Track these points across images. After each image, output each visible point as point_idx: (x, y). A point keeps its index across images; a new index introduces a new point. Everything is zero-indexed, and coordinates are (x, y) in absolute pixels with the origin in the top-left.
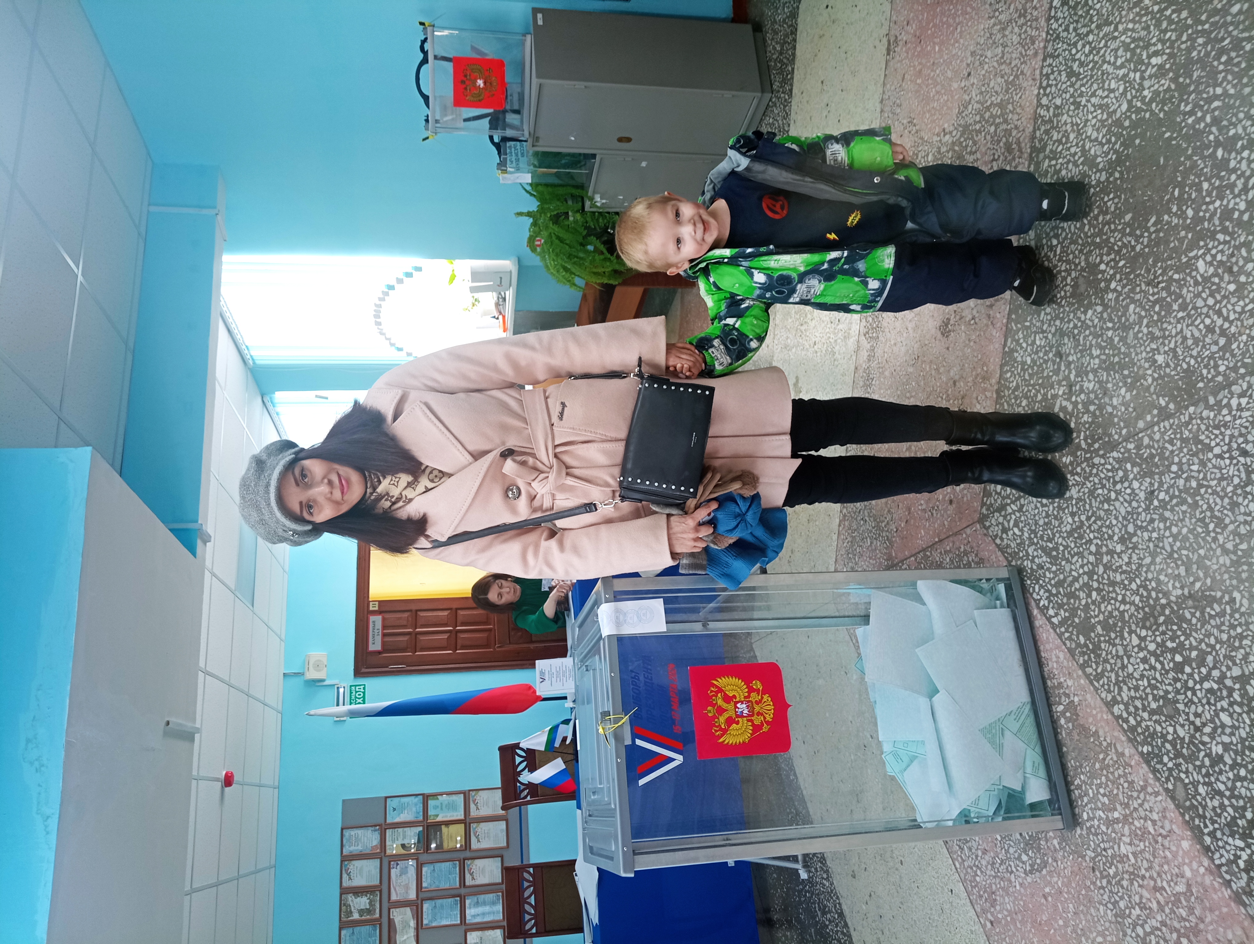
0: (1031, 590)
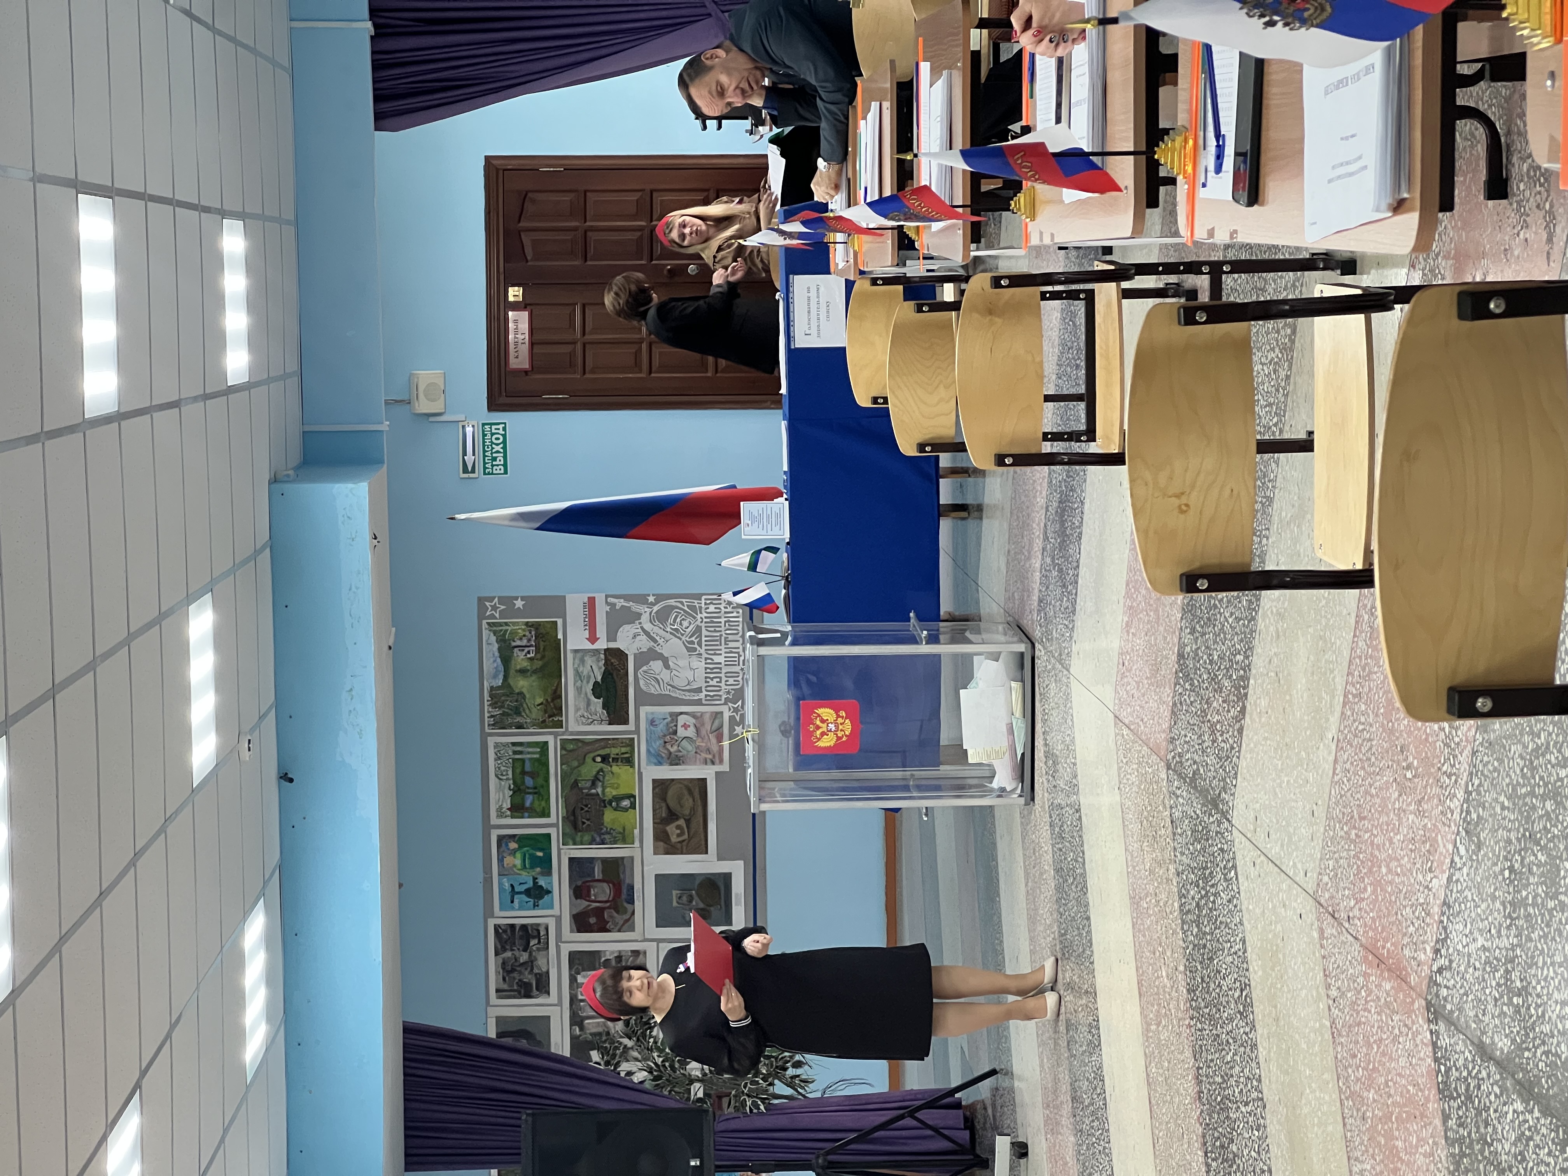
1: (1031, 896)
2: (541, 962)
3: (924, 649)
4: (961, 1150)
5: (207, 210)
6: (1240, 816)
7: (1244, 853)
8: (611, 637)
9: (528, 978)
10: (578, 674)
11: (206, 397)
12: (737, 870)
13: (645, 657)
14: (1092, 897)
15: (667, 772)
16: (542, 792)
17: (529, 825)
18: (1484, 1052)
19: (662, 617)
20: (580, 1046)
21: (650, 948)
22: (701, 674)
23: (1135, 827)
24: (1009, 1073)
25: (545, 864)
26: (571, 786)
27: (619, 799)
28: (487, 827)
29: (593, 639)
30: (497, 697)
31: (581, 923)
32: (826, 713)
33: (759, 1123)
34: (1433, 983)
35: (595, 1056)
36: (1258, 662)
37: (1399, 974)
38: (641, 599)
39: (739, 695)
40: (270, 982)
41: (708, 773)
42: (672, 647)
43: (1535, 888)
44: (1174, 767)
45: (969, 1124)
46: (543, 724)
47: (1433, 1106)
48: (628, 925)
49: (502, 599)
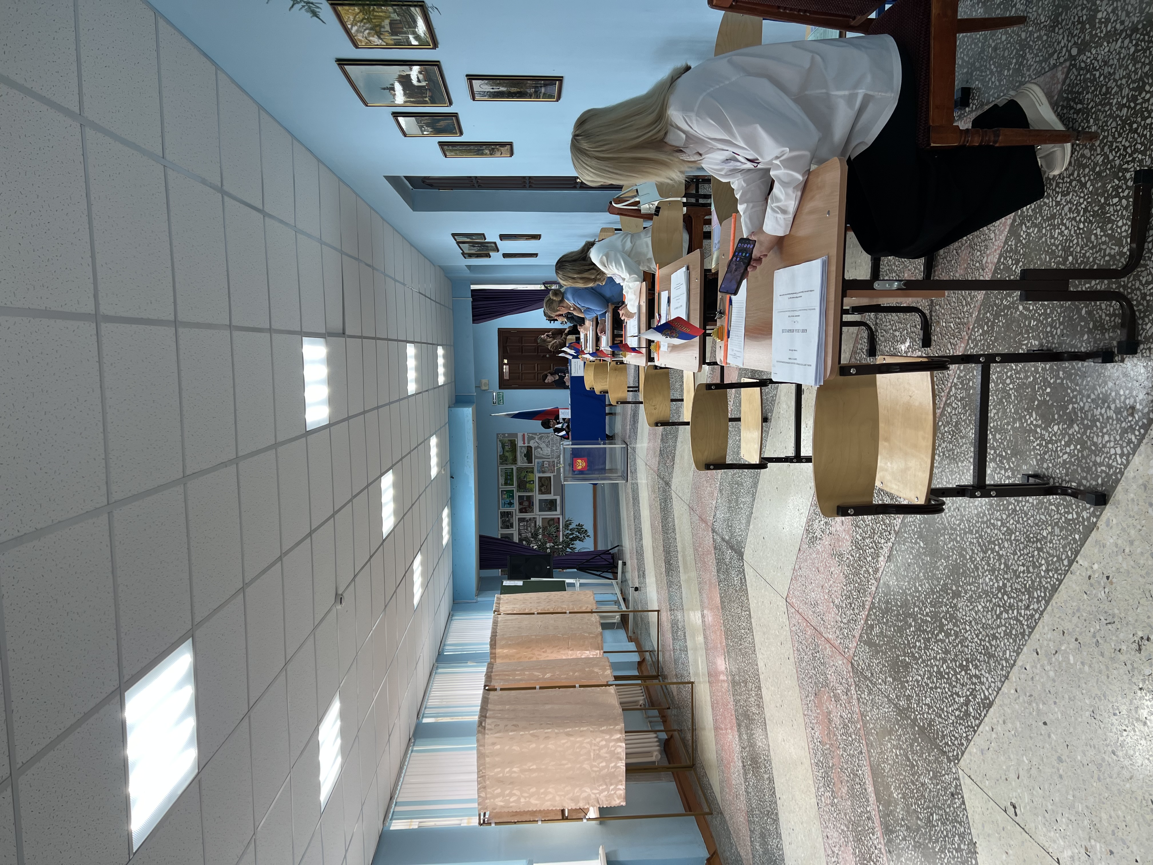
1: (627, 504)
2: (511, 520)
3: (602, 446)
4: (611, 564)
5: (434, 344)
6: (673, 487)
7: (674, 496)
8: (529, 443)
9: (508, 524)
10: (521, 452)
11: (434, 388)
12: (558, 498)
13: (536, 448)
14: (641, 505)
15: (542, 475)
16: (512, 480)
17: (509, 488)
18: (723, 539)
19: (540, 438)
20: (521, 540)
21: (537, 517)
22: (550, 452)
23: (650, 489)
24: (622, 546)
25: (513, 497)
26: (519, 478)
27: (530, 481)
28: (499, 488)
29: (524, 443)
30: (501, 457)
31: (521, 511)
32: (579, 461)
33: (563, 558)
34: (713, 524)
35: (524, 542)
36: (677, 453)
37: (706, 522)
38: (536, 434)
39: (559, 457)
40: (448, 525)
41: (551, 475)
42: (543, 445)
43: (733, 504)
44: (659, 476)
45: (613, 558)
46: (512, 464)
47: (713, 551)
48: (532, 511)
49: (503, 434)
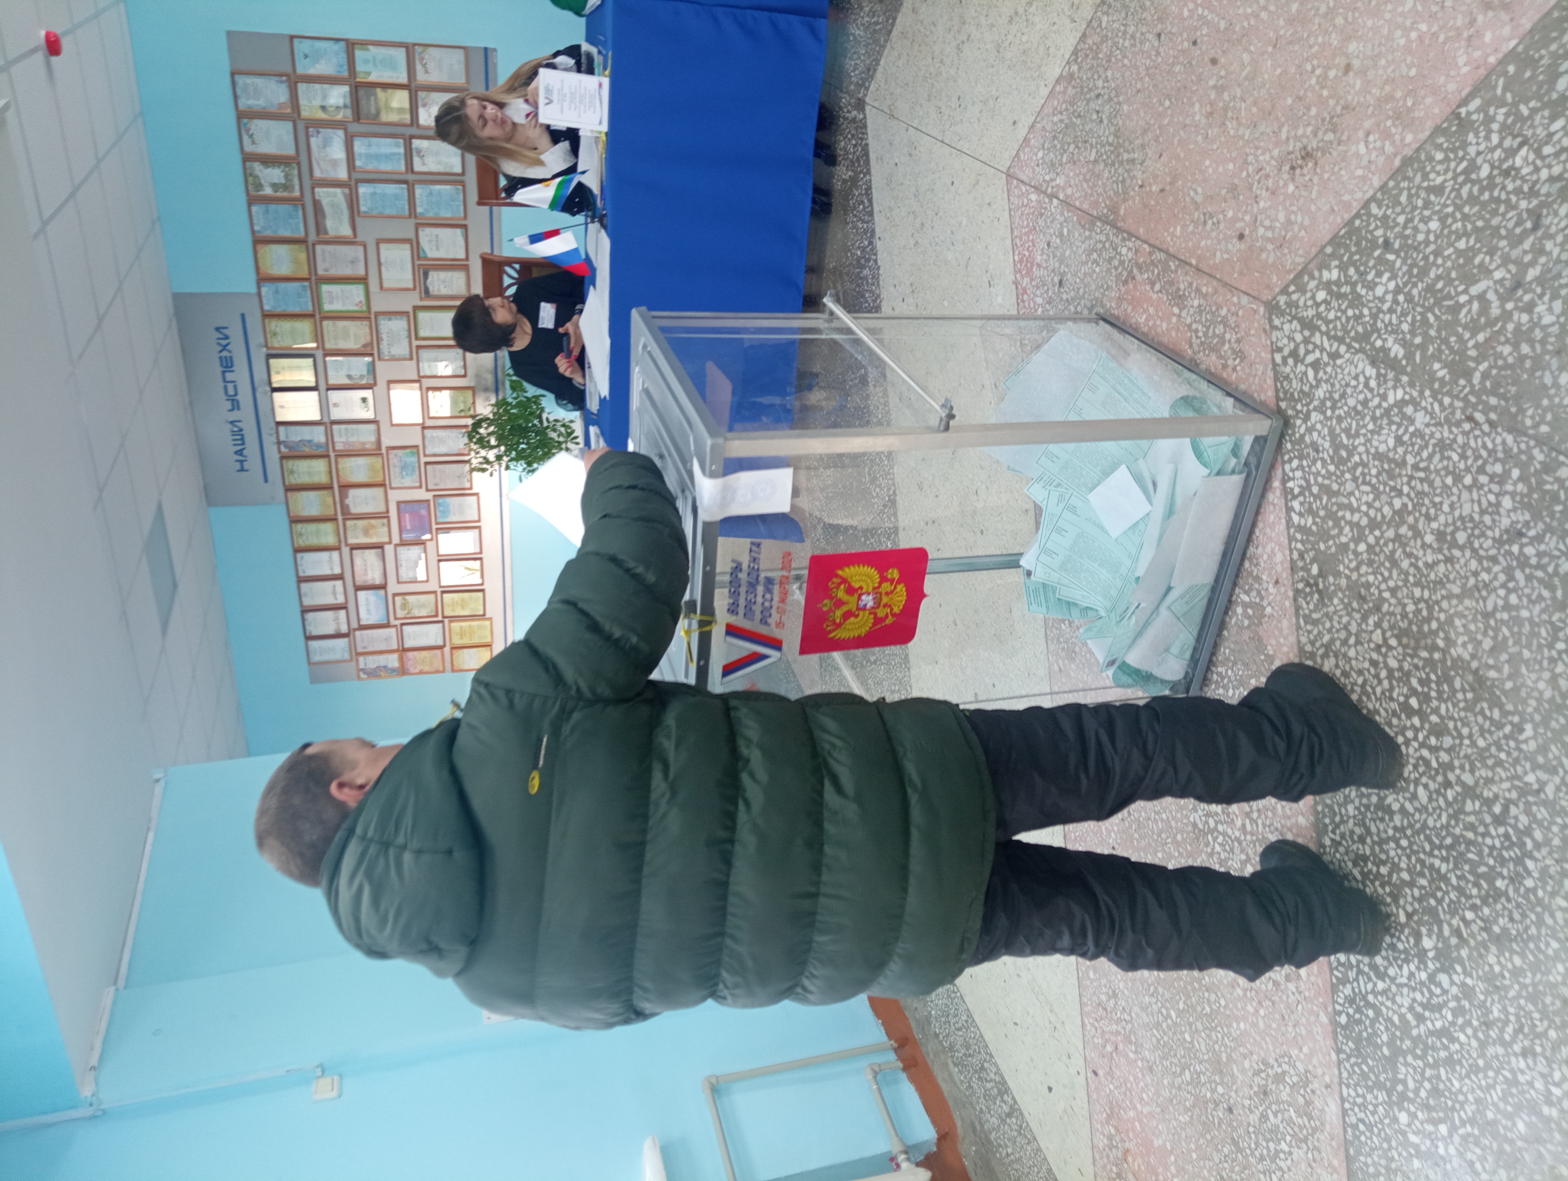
0: (1286, 457)
